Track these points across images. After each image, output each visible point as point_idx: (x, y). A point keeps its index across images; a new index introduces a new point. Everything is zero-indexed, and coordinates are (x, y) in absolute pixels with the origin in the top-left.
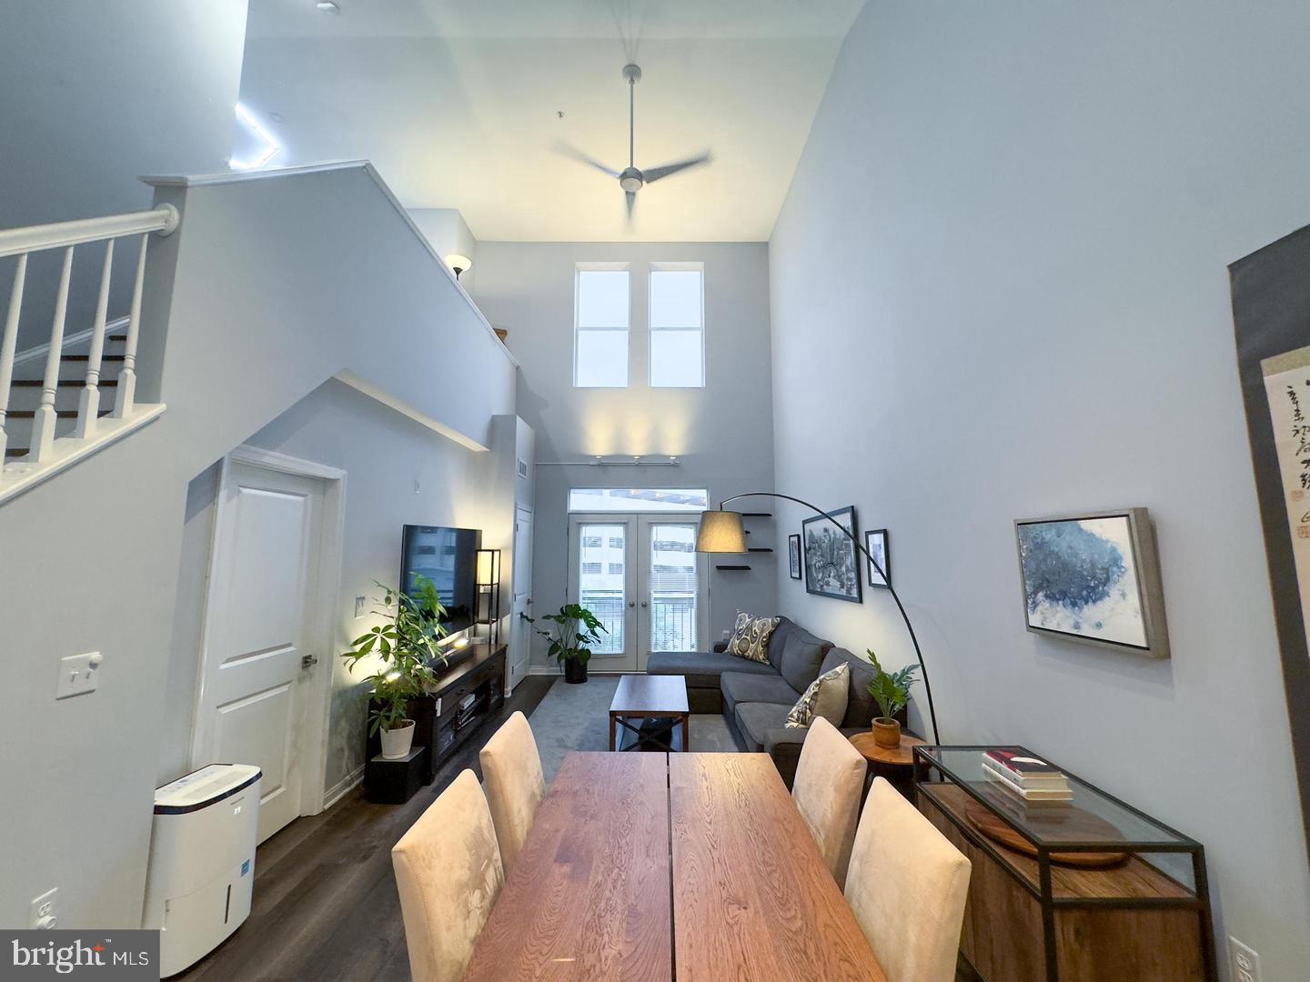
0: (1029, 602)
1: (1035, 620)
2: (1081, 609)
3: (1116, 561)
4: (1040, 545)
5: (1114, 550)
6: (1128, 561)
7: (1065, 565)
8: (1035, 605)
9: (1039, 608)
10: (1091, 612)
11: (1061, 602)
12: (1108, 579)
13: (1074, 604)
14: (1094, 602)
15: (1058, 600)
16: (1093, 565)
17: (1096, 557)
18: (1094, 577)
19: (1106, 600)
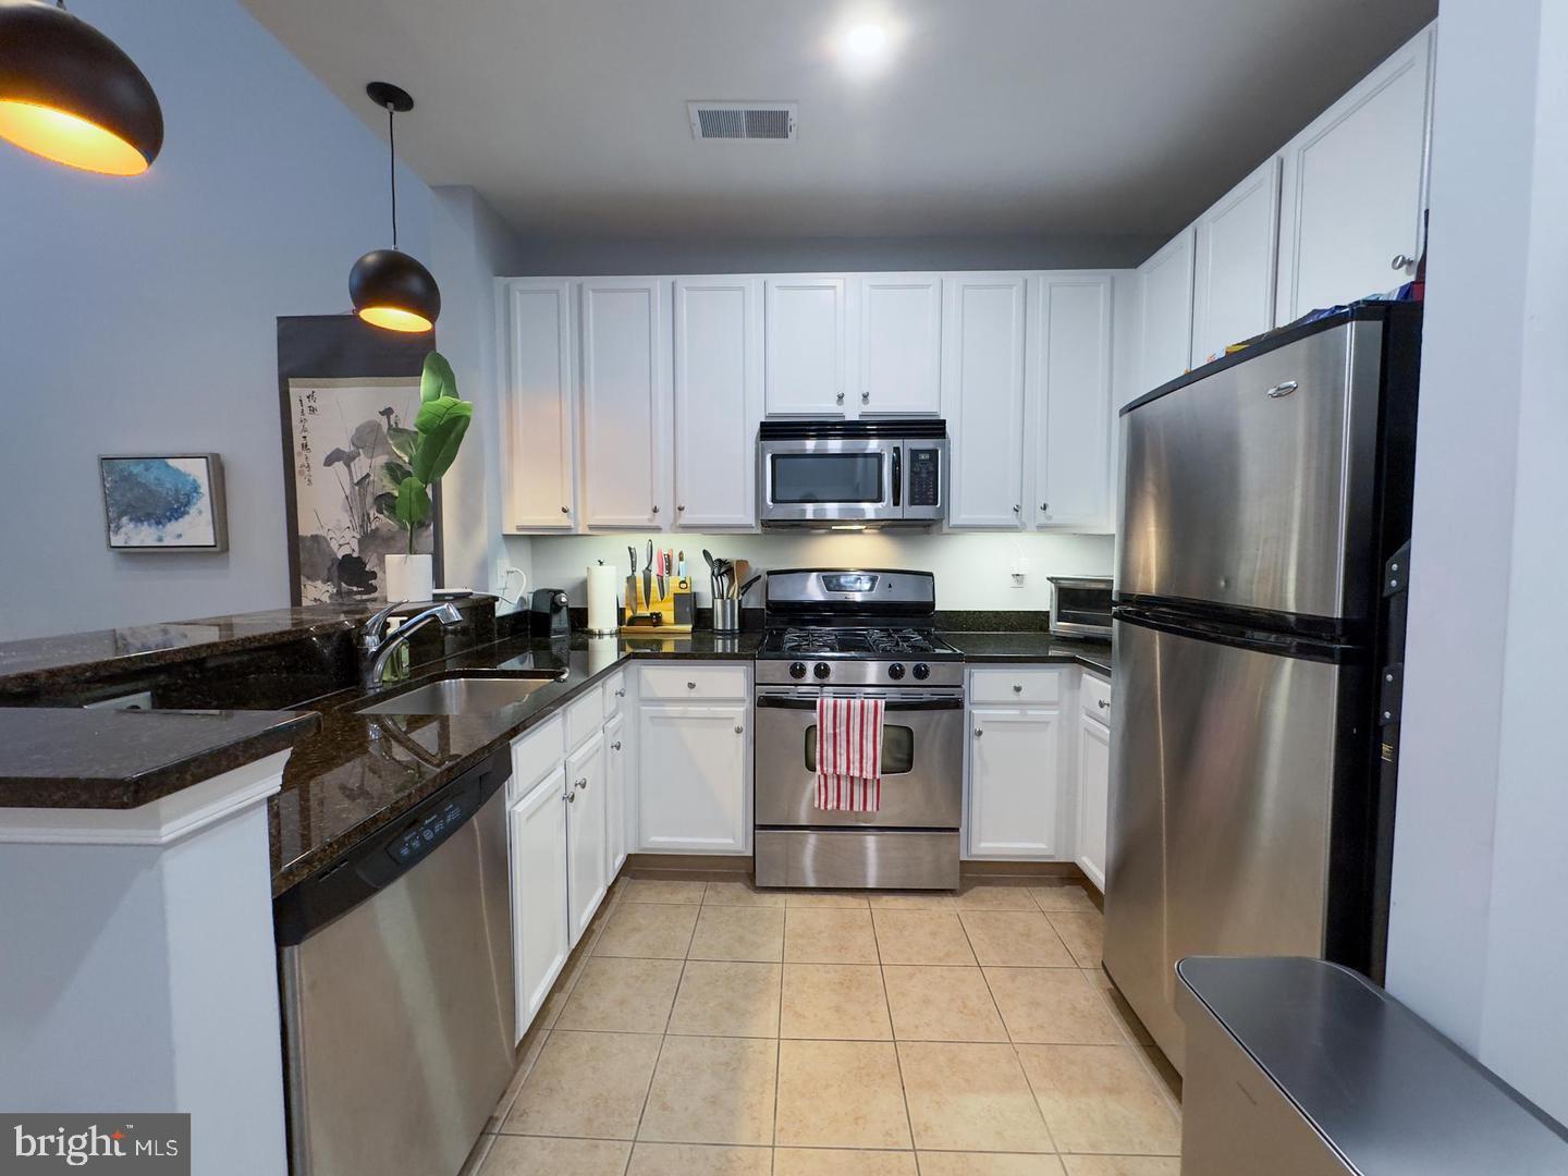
0: (112, 525)
1: (117, 540)
2: (164, 526)
3: (196, 488)
4: (127, 479)
5: (195, 480)
6: (205, 489)
7: (151, 493)
8: (119, 527)
9: (123, 530)
10: (173, 527)
11: (146, 523)
12: (188, 504)
13: (158, 523)
14: (176, 519)
15: (142, 521)
16: (177, 492)
17: (180, 486)
18: (177, 501)
19: (187, 517)
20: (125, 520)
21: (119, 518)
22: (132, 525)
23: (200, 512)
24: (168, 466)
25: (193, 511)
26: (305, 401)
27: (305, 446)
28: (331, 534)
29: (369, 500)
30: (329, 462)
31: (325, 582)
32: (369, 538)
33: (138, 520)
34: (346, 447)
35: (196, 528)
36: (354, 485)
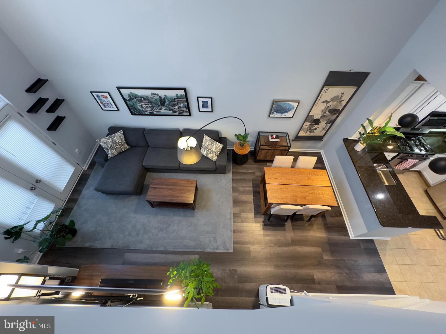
1: (271, 116)
2: (283, 114)
4: (279, 106)
5: (294, 107)
7: (283, 108)
9: (274, 114)
11: (279, 113)
14: (286, 113)
16: (289, 108)
19: (289, 113)
20: (275, 112)
21: (274, 112)
22: (276, 113)
23: (292, 112)
24: (289, 104)
25: (291, 112)
26: (325, 91)
27: (319, 99)
28: (315, 115)
29: (328, 110)
30: (323, 103)
31: (309, 122)
32: (323, 116)
33: (277, 113)
34: (329, 100)
35: (290, 114)
36: (326, 107)
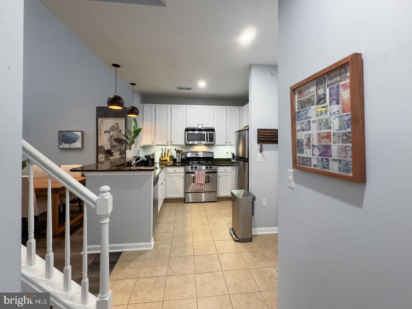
0: (60, 144)
1: (61, 147)
2: (71, 144)
4: (64, 135)
5: (78, 136)
6: (80, 137)
7: (69, 138)
8: (61, 144)
9: (62, 145)
10: (73, 144)
12: (77, 140)
13: (70, 143)
14: (74, 143)
15: (66, 143)
16: (74, 138)
17: (75, 136)
18: (74, 139)
19: (76, 142)
20: (63, 143)
23: (79, 142)
24: (73, 133)
26: (101, 121)
27: (100, 130)
28: (105, 146)
29: (113, 139)
30: (105, 132)
31: (103, 154)
32: (112, 146)
34: (109, 130)
36: (110, 137)
